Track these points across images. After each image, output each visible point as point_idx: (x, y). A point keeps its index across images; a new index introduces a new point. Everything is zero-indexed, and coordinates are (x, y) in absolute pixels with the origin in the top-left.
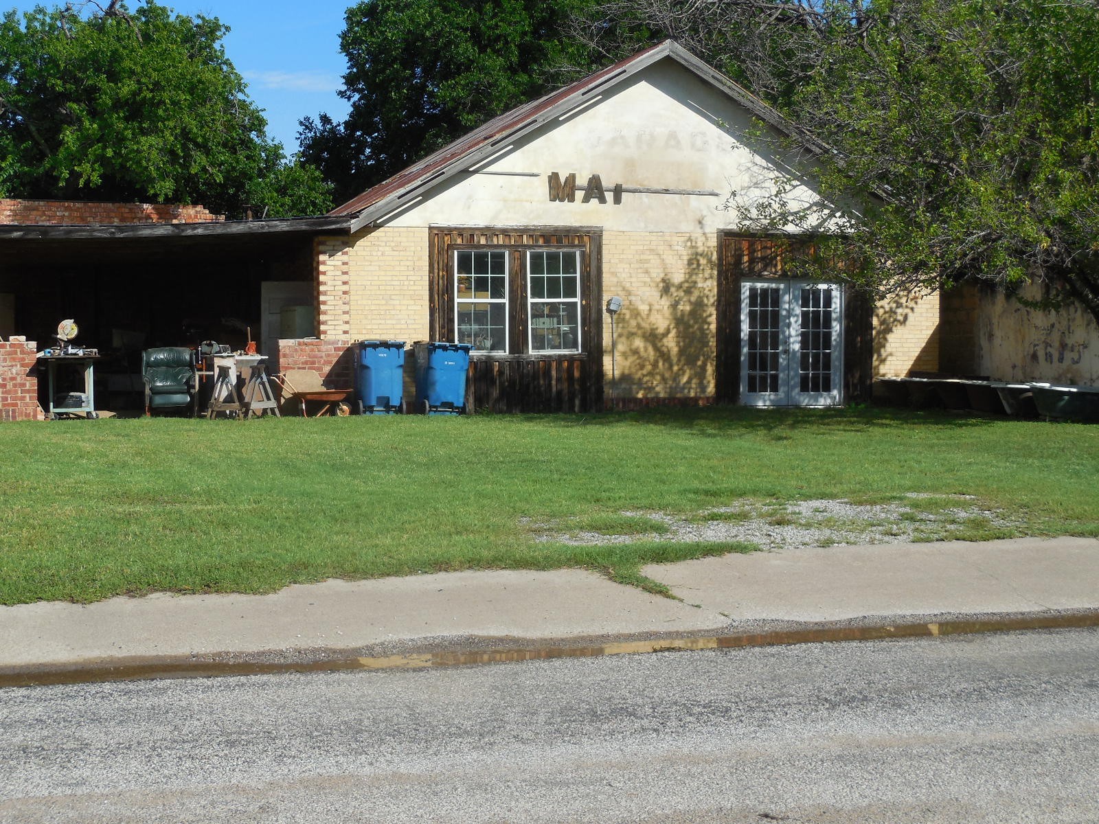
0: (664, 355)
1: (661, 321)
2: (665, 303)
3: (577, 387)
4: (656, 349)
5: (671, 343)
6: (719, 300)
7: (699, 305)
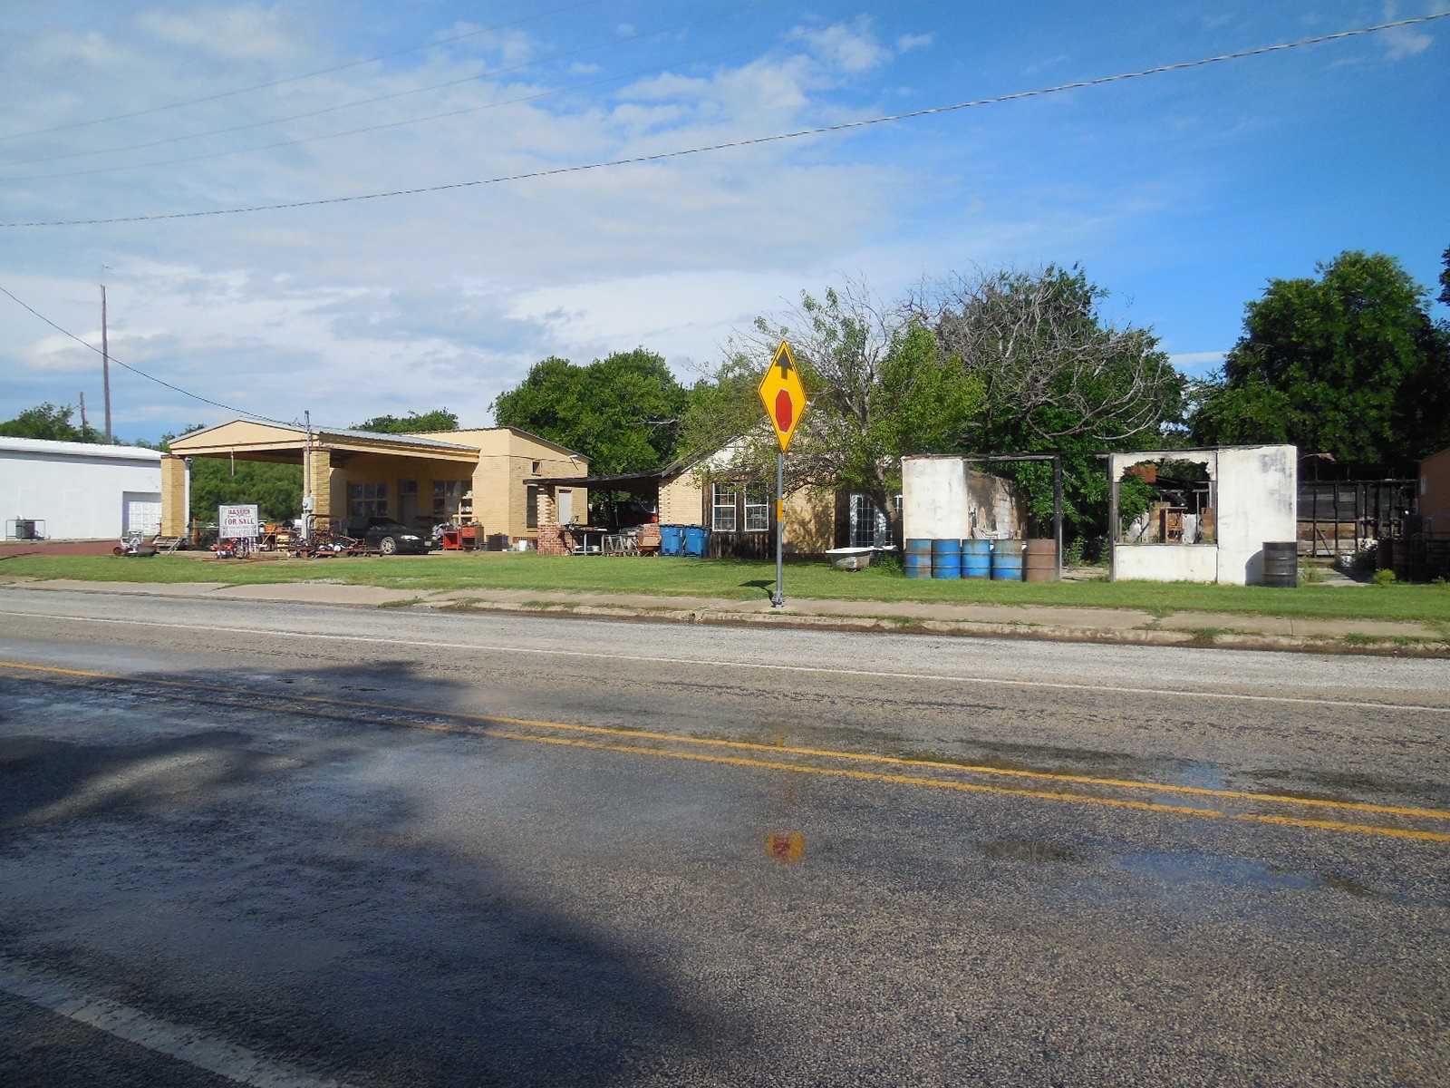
0: (808, 532)
1: (807, 516)
2: (809, 507)
3: (767, 547)
4: (804, 529)
5: (812, 526)
6: (836, 505)
7: (826, 507)
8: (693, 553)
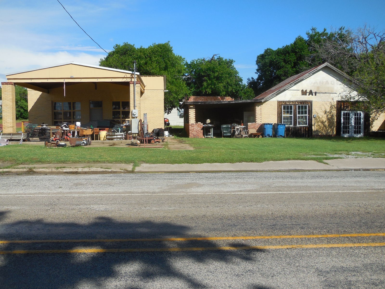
0: (325, 126)
1: (324, 119)
2: (325, 115)
3: (307, 132)
4: (323, 125)
5: (326, 124)
6: (337, 115)
7: (332, 116)
8: (281, 136)
